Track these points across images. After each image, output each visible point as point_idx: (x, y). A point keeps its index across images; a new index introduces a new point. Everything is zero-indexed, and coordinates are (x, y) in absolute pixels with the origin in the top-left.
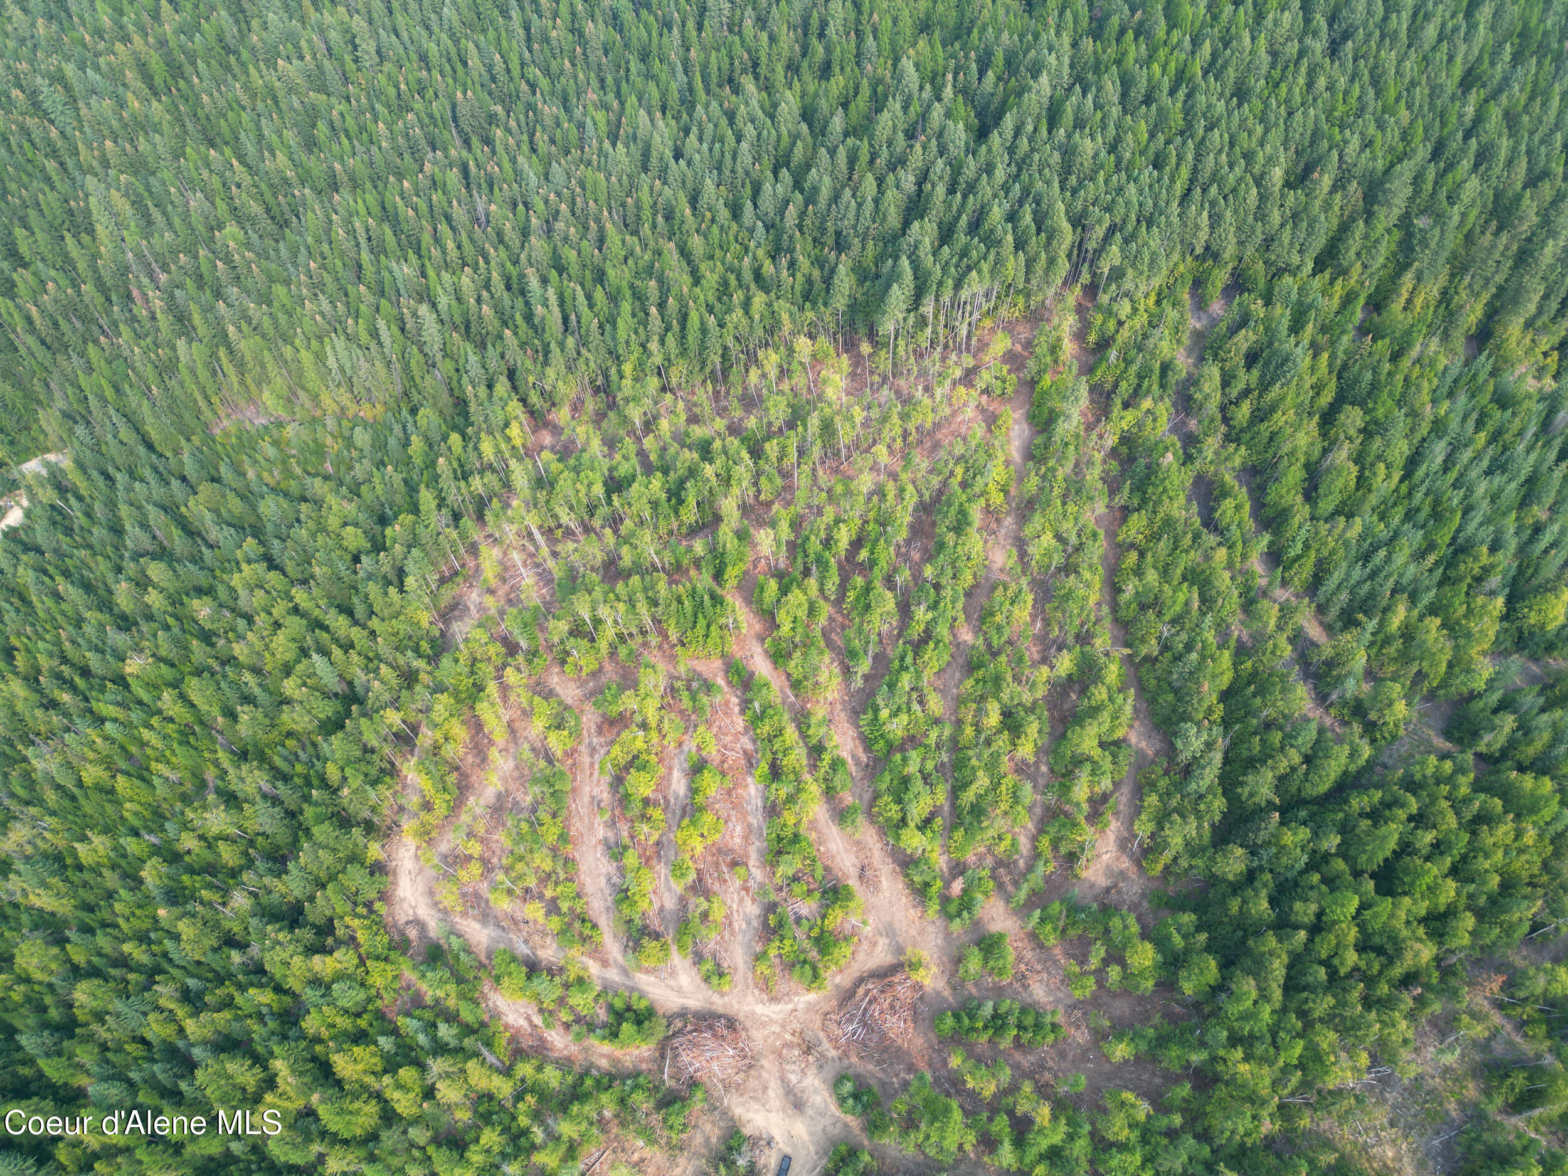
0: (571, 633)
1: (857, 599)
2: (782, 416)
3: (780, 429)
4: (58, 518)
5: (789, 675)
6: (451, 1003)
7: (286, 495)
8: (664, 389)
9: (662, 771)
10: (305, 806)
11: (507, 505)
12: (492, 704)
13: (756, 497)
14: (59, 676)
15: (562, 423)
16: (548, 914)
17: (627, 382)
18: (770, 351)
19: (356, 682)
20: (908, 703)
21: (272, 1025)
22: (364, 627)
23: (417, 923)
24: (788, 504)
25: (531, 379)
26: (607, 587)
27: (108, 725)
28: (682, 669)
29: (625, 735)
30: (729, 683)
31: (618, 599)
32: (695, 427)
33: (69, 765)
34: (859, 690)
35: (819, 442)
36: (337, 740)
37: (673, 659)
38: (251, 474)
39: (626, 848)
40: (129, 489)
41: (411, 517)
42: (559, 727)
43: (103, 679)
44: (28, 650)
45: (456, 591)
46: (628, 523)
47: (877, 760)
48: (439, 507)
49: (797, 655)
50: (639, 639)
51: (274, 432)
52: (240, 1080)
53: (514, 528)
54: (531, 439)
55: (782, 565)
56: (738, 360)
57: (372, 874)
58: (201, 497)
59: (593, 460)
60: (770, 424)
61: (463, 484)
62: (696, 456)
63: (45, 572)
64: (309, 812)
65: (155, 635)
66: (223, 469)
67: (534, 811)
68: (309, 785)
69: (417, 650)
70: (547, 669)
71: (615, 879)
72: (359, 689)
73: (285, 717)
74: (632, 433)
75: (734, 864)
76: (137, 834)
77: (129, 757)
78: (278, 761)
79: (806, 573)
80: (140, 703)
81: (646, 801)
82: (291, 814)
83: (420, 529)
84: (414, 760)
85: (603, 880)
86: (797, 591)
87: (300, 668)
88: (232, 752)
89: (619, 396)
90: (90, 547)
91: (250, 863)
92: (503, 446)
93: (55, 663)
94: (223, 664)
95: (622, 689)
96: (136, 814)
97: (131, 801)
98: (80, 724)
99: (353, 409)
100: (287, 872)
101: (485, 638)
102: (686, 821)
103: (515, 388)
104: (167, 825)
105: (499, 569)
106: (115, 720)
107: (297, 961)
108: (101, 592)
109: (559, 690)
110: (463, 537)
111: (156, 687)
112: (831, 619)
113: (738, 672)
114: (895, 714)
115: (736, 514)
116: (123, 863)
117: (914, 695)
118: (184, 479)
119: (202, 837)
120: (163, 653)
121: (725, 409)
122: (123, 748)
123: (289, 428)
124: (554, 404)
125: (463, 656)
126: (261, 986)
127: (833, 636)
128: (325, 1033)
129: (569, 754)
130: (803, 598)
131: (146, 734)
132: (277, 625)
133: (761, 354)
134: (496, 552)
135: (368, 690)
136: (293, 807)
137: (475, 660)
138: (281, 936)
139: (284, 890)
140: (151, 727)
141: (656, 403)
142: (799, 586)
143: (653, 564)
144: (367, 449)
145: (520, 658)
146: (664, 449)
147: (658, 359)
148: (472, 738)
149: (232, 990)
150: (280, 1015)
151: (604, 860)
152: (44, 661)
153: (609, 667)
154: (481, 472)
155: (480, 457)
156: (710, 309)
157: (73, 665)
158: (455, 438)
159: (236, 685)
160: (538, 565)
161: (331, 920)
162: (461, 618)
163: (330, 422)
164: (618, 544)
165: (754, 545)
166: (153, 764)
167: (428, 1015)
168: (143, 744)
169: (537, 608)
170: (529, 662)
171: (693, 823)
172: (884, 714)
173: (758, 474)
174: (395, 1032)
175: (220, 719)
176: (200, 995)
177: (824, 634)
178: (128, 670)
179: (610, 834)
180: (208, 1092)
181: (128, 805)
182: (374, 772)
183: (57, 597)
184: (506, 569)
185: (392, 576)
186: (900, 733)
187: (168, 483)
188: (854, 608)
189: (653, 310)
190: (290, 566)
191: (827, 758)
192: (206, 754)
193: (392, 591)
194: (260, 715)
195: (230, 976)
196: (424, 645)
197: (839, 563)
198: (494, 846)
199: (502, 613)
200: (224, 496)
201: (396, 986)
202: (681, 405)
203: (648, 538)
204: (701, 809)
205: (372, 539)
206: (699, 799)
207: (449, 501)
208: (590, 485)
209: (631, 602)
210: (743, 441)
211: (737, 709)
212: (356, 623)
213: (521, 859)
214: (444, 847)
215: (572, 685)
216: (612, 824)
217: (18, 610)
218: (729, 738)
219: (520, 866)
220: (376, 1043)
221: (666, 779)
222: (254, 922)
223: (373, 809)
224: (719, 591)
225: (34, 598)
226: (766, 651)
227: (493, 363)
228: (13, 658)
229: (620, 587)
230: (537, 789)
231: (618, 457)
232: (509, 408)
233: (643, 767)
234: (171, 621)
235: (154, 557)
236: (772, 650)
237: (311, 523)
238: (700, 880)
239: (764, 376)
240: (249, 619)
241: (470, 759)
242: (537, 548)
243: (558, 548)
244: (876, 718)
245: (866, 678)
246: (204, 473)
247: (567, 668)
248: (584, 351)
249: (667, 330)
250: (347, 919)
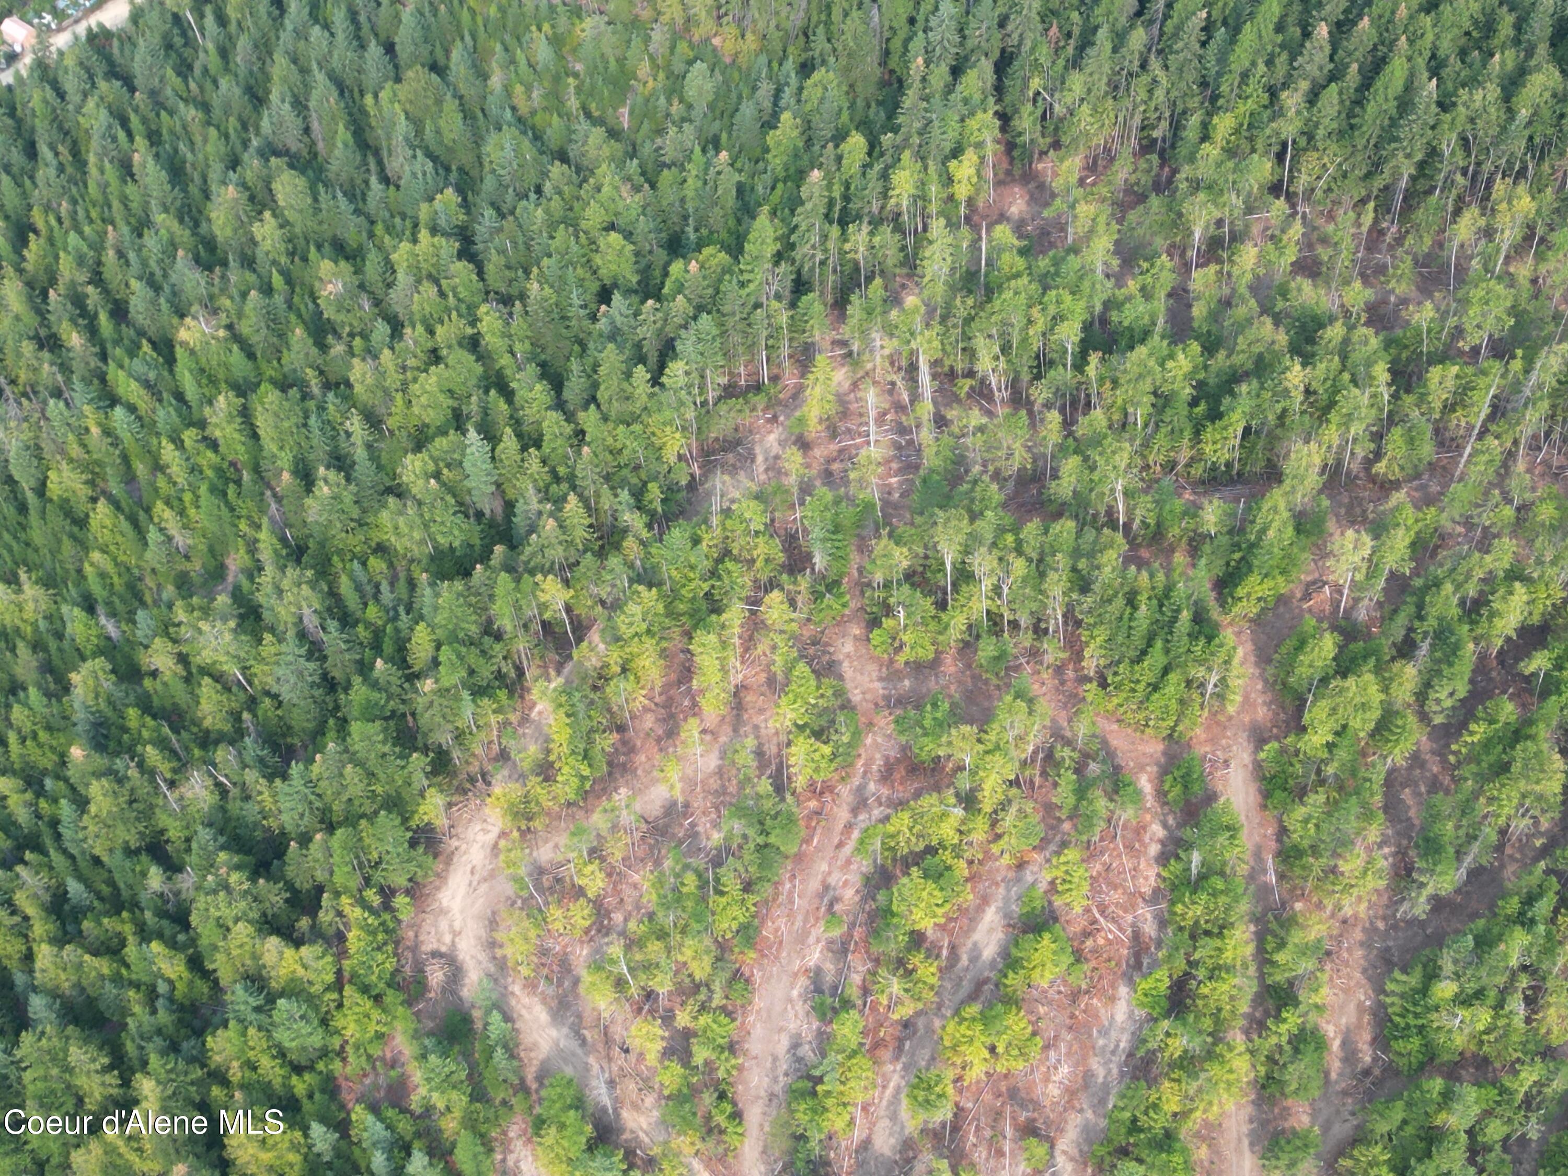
0: (909, 576)
1: (1487, 745)
2: (1490, 324)
3: (1476, 351)
4: (178, 41)
5: (1283, 831)
6: (450, 1125)
7: (537, 137)
8: (1275, 189)
9: (968, 897)
10: (357, 680)
11: (894, 299)
12: (724, 644)
13: (1369, 463)
14: (78, 300)
15: (1057, 184)
16: (667, 1053)
17: (1211, 151)
18: (1522, 188)
19: (520, 507)
20: (1504, 992)
21: (164, 1017)
22: (570, 417)
23: (450, 960)
24: (1427, 500)
25: (1036, 83)
26: (1008, 520)
27: (119, 412)
28: (1082, 729)
29: (929, 801)
30: (1161, 794)
31: (1019, 550)
32: (1306, 285)
33: (36, 451)
34: (1412, 922)
35: (1545, 405)
36: (449, 591)
37: (1073, 702)
38: (496, 81)
39: (847, 1004)
40: (301, 35)
41: (723, 257)
42: (819, 734)
43: (141, 333)
44: (51, 241)
45: (746, 419)
46: (1098, 415)
47: (1391, 1071)
48: (778, 257)
49: (1317, 799)
50: (1026, 639)
51: (563, 21)
52: (81, 1081)
53: (891, 345)
54: (988, 195)
55: (1362, 615)
56: (1449, 183)
57: (413, 843)
58: (403, 91)
59: (1084, 273)
60: (1459, 332)
61: (835, 231)
62: (1282, 338)
63: (124, 122)
64: (359, 692)
65: (244, 295)
66: (456, 54)
67: (717, 863)
68: (377, 647)
69: (638, 494)
70: (841, 622)
71: (806, 1051)
72: (519, 520)
73: (385, 517)
74: (1178, 250)
75: (1029, 1130)
76: (90, 608)
77: (130, 478)
78: (345, 586)
79: (1406, 649)
80: (180, 396)
81: (917, 939)
82: (330, 684)
83: (729, 286)
84: (557, 682)
85: (784, 1042)
86: (1369, 677)
87: (441, 444)
88: (283, 540)
89: (1186, 171)
90: (205, 107)
91: (236, 737)
92: (934, 190)
93: (82, 277)
94: (327, 386)
95: (957, 717)
96: (103, 575)
97: (104, 551)
98: (80, 394)
99: (706, 26)
100: (285, 777)
101: (757, 524)
102: (973, 1010)
103: (999, 89)
104: (141, 615)
105: (832, 409)
106: (132, 409)
107: (242, 931)
108: (194, 190)
109: (847, 669)
110: (796, 326)
111: (213, 381)
112: (1416, 759)
113: (1186, 782)
114: (1465, 1000)
115: (1313, 480)
116: (53, 645)
117: (1524, 981)
118: (390, 48)
119: (183, 659)
120: (245, 328)
121: (1381, 269)
122: (125, 459)
123: (588, 23)
124: (1056, 145)
125: (710, 539)
126: (172, 945)
127: (1406, 794)
128: (236, 1073)
129: (820, 790)
130: (1375, 695)
131: (168, 452)
132: (435, 357)
133: (1500, 187)
134: (840, 377)
135: (532, 529)
136: (337, 674)
137: (726, 553)
138: (234, 878)
139: (269, 804)
140: (178, 443)
141: (1249, 210)
142: (1378, 670)
143: (1111, 512)
144: (701, 108)
145: (804, 583)
146: (1226, 303)
147: (1289, 128)
148: (666, 688)
149: (128, 929)
150: (182, 1008)
151: (801, 1008)
152: (66, 268)
153: (950, 666)
154: (876, 223)
155: (885, 195)
156: (1436, 66)
157: (106, 292)
158: (857, 142)
159: (332, 431)
160: (902, 430)
161: (319, 890)
162: (733, 471)
163: (658, 36)
164: (1061, 448)
165: (1323, 553)
166: (159, 506)
167: (405, 1126)
168: (158, 467)
169: (869, 507)
170: (817, 596)
171: (986, 1019)
172: (1445, 989)
173: (1392, 420)
174: (342, 1127)
175: (286, 476)
176: (78, 913)
177: (1389, 782)
178: (183, 335)
179: (829, 967)
180: (28, 1076)
181: (96, 556)
182: (486, 672)
183: (127, 170)
184: (845, 414)
185: (651, 349)
186: (1459, 1041)
187: (363, 47)
188: (1472, 758)
189: (1322, 31)
190: (494, 264)
191: (1291, 1021)
192: (243, 526)
193: (641, 373)
194: (348, 498)
195: (135, 905)
196: (654, 492)
197: (1482, 658)
198: (628, 893)
199: (806, 489)
200: (439, 102)
201: (376, 1051)
202: (1297, 230)
203: (1122, 460)
204: (1011, 1001)
205: (645, 272)
206: (1013, 980)
207: (798, 254)
208: (1058, 319)
209: (1041, 567)
210: (1388, 344)
211: (1154, 849)
212: (560, 405)
213: (662, 935)
214: (545, 854)
215: (872, 668)
216: (840, 949)
217: (61, 169)
218: (1116, 896)
219: (655, 948)
220: (305, 1130)
221: (970, 916)
222: (204, 835)
223: (459, 736)
224: (1215, 613)
225: (92, 159)
226: (1258, 765)
227: (979, 31)
228: (25, 243)
229: (1031, 529)
230: (737, 826)
231: (1132, 286)
232: (973, 124)
233: (938, 875)
234: (277, 281)
235: (295, 163)
236: (1271, 769)
237: (556, 204)
238: (956, 1128)
239: (1488, 233)
240: (397, 328)
241: (649, 721)
242: (915, 397)
243: (951, 414)
244: (1424, 991)
245: (1438, 904)
246: (424, 51)
247: (877, 636)
248: (1155, 64)
249: (1333, 77)
250: (345, 900)
